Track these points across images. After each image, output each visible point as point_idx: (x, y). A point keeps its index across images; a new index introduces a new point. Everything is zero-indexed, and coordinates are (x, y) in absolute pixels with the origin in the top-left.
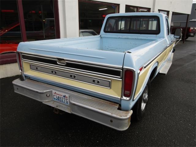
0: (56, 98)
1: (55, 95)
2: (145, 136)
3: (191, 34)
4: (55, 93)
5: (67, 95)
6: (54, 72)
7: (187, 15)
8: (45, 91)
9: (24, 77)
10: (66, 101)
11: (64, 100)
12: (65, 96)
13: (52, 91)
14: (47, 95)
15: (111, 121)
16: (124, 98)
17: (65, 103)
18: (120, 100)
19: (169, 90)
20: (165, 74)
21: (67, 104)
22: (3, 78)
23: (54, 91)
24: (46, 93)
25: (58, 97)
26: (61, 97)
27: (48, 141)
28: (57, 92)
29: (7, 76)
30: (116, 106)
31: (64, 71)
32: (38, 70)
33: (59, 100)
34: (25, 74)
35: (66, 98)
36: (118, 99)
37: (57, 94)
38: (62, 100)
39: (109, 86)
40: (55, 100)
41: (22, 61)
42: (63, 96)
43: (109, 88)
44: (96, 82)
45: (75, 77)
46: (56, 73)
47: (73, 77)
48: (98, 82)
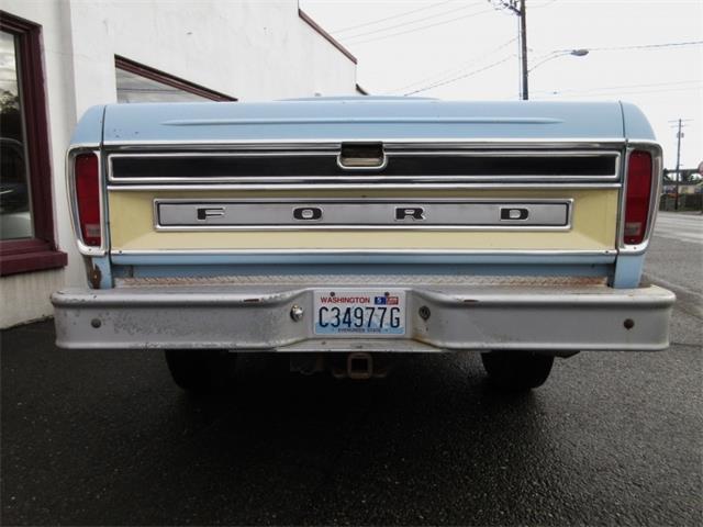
0: (335, 321)
1: (330, 306)
4: (332, 294)
5: (397, 292)
6: (308, 215)
10: (387, 321)
11: (376, 320)
12: (383, 300)
13: (312, 292)
14: (292, 314)
15: (629, 325)
16: (627, 248)
17: (387, 327)
18: (613, 258)
21: (394, 333)
23: (323, 291)
24: (292, 304)
25: (348, 310)
26: (364, 305)
28: (340, 292)
30: (598, 283)
31: (363, 198)
32: (209, 220)
33: (349, 323)
34: (117, 252)
35: (389, 307)
36: (607, 254)
37: (344, 300)
38: (366, 319)
39: (564, 222)
40: (328, 332)
41: (109, 187)
42: (372, 301)
43: (567, 227)
44: (515, 215)
45: (418, 213)
46: (317, 214)
47: (409, 216)
48: (524, 214)
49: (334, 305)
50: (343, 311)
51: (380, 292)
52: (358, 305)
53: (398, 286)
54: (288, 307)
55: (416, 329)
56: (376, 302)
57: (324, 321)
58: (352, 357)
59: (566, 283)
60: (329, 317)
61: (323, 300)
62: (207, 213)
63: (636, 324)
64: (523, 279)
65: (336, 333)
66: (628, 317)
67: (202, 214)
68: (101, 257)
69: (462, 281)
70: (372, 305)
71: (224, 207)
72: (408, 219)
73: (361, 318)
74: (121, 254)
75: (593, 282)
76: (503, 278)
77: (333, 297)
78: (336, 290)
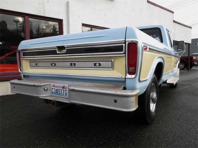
0: (55, 92)
1: (53, 88)
2: (157, 137)
3: (195, 63)
4: (54, 85)
5: (66, 85)
6: (53, 65)
7: (188, 45)
8: (42, 84)
9: (23, 76)
10: (64, 93)
11: (62, 93)
12: (63, 87)
13: (50, 84)
14: (44, 89)
15: (115, 101)
16: (129, 76)
17: (64, 95)
18: (125, 79)
19: (180, 102)
20: (173, 84)
21: (66, 97)
22: (3, 96)
23: (52, 84)
24: (44, 87)
25: (57, 89)
26: (60, 89)
27: (43, 142)
28: (56, 85)
29: (7, 94)
30: (121, 87)
31: (64, 60)
33: (57, 93)
35: (65, 89)
36: (122, 78)
38: (60, 92)
39: (111, 67)
40: (53, 95)
42: (61, 87)
43: (112, 69)
44: (97, 65)
45: (75, 64)
46: (55, 65)
47: (73, 65)
48: (100, 64)
49: (55, 88)
50: (56, 90)
51: (63, 85)
52: (59, 88)
53: (66, 84)
54: (43, 87)
57: (53, 92)
58: (52, 101)
59: (111, 87)
60: (53, 91)
61: (52, 86)
63: (118, 101)
64: (99, 84)
65: (55, 95)
66: (115, 99)
68: (21, 73)
69: (84, 84)
71: (40, 63)
73: (59, 92)
75: (119, 87)
76: (94, 84)
77: (54, 86)
78: (55, 84)
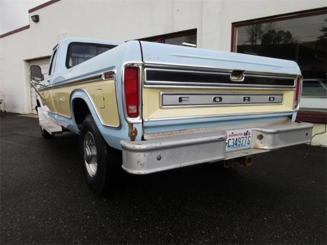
5: (250, 130)
11: (244, 142)
12: (246, 134)
17: (247, 144)
21: (248, 147)
23: (229, 132)
25: (237, 139)
26: (241, 137)
30: (289, 122)
31: (234, 93)
32: (183, 103)
33: (237, 144)
34: (147, 120)
37: (235, 135)
40: (230, 149)
41: (145, 86)
42: (243, 134)
44: (272, 99)
45: (249, 99)
46: (221, 99)
49: (232, 138)
50: (235, 139)
52: (239, 137)
53: (250, 128)
55: (256, 144)
56: (244, 135)
57: (230, 145)
58: (247, 157)
61: (230, 136)
62: (183, 99)
65: (232, 149)
67: (180, 100)
68: (138, 123)
70: (243, 136)
71: (189, 96)
72: (246, 101)
74: (149, 121)
77: (233, 134)
78: (234, 131)
